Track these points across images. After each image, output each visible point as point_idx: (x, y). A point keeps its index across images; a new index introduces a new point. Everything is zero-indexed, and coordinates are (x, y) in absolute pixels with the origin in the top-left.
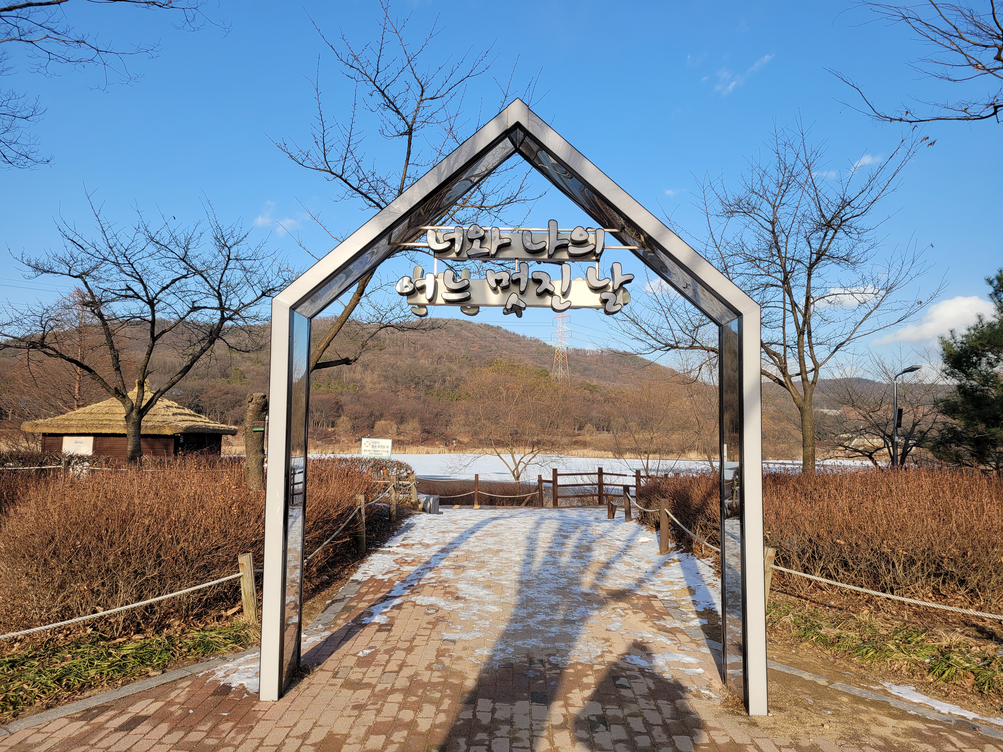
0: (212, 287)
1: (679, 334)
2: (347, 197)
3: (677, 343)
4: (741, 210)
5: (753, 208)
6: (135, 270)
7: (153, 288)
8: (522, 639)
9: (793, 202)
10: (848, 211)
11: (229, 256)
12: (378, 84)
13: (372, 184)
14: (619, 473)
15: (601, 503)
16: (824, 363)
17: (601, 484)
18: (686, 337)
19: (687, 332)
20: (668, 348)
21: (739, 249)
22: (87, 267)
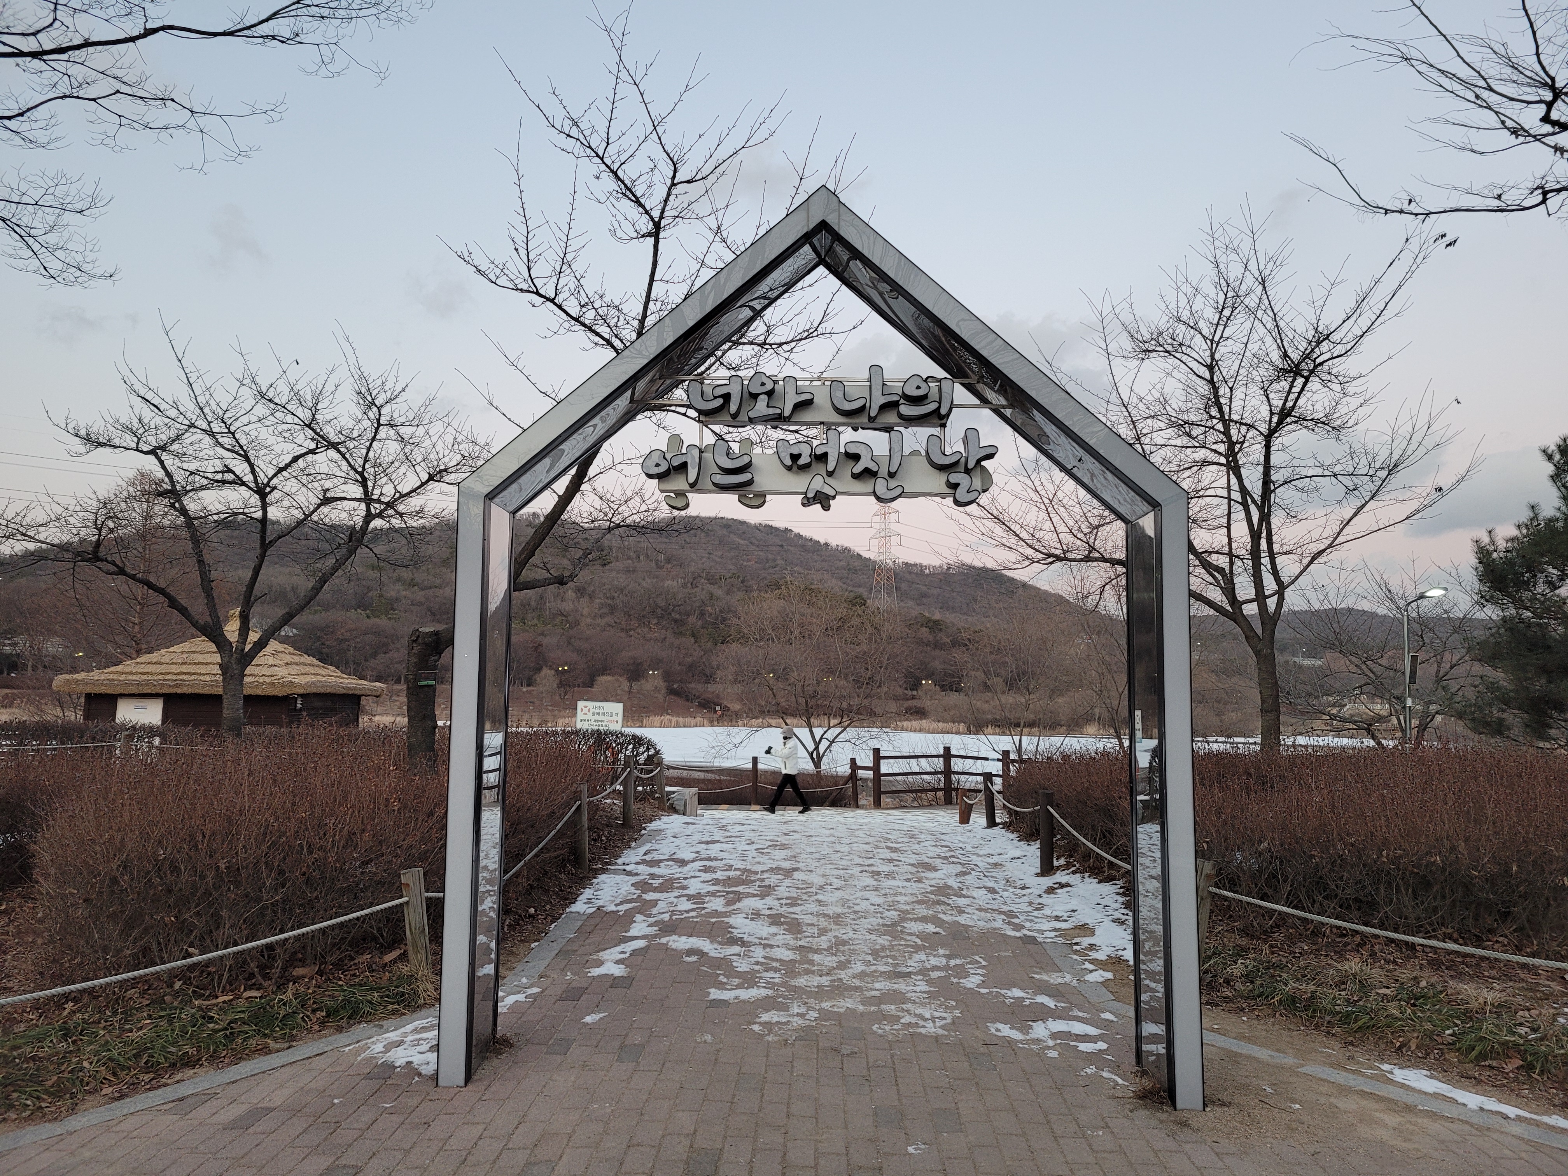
0: (353, 468)
1: (1067, 538)
2: (562, 331)
3: (1065, 552)
4: (1161, 349)
5: (1181, 345)
6: (237, 441)
7: (266, 470)
8: (830, 999)
9: (1242, 335)
10: (1324, 350)
11: (378, 420)
12: (608, 161)
13: (601, 312)
14: (975, 755)
15: (948, 802)
16: (1293, 582)
17: (948, 772)
18: (1079, 543)
19: (1080, 535)
20: (1051, 560)
21: (1157, 407)
22: (164, 437)
